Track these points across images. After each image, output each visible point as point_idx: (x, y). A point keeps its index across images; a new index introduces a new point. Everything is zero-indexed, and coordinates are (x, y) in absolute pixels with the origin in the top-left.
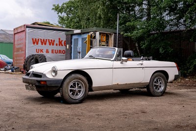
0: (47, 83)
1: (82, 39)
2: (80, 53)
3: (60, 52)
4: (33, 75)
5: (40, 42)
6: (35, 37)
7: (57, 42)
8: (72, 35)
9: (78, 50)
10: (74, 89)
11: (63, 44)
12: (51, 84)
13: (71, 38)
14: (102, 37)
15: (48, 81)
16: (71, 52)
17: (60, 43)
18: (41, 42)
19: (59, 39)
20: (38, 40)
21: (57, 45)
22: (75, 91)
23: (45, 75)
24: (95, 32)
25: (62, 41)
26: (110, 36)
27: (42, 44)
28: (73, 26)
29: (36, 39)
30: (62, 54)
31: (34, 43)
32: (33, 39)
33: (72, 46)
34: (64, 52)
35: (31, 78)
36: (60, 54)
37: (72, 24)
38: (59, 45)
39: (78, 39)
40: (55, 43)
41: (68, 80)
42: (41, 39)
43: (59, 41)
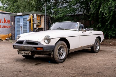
0: (44, 49)
1: (23, 18)
2: (22, 27)
3: (5, 27)
4: (26, 43)
7: (3, 20)
8: (15, 16)
9: (21, 25)
10: (61, 52)
11: (7, 22)
12: (47, 50)
13: (15, 18)
14: (38, 17)
15: (45, 47)
16: (15, 27)
17: (5, 21)
19: (4, 19)
21: (3, 22)
22: (61, 53)
23: (40, 43)
24: (33, 14)
25: (6, 20)
26: (41, 17)
28: (12, 11)
30: (7, 28)
33: (16, 23)
34: (7, 27)
35: (25, 45)
36: (5, 28)
37: (12, 10)
38: (5, 23)
39: (20, 19)
40: (2, 21)
41: (57, 46)
43: (4, 20)
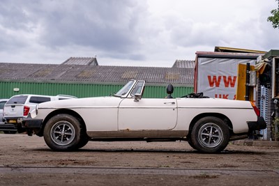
5: (222, 83)
6: (214, 74)
18: (225, 81)
20: (220, 78)
27: (227, 86)
29: (215, 77)
31: (211, 84)
32: (209, 77)
41: (50, 121)
42: (225, 77)
